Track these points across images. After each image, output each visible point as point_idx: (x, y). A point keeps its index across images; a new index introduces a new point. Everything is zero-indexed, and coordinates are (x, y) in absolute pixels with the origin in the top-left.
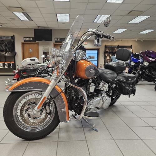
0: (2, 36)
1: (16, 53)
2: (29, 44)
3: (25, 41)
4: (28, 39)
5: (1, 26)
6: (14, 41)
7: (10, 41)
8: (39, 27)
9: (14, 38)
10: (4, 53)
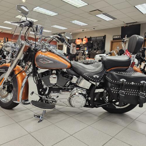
0: (96, 37)
1: (105, 50)
2: (118, 42)
3: (114, 39)
4: (116, 37)
5: (94, 29)
6: (105, 41)
7: (102, 40)
8: (127, 24)
9: (105, 38)
10: (96, 51)
